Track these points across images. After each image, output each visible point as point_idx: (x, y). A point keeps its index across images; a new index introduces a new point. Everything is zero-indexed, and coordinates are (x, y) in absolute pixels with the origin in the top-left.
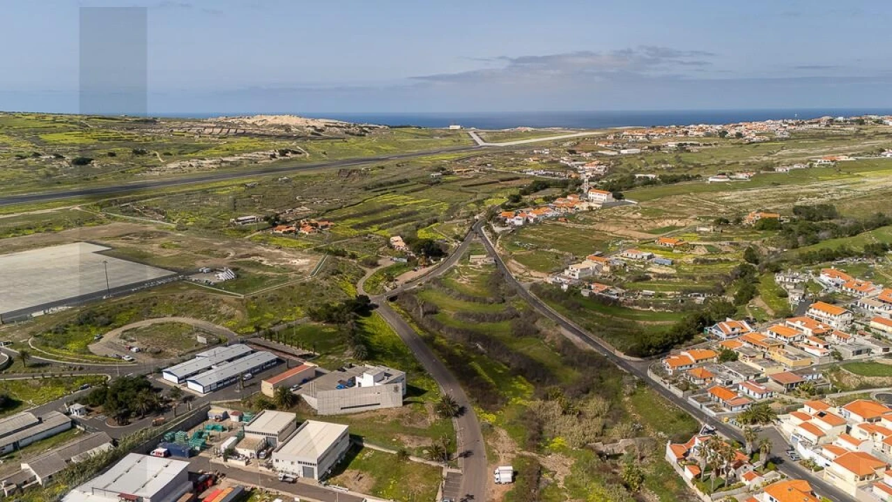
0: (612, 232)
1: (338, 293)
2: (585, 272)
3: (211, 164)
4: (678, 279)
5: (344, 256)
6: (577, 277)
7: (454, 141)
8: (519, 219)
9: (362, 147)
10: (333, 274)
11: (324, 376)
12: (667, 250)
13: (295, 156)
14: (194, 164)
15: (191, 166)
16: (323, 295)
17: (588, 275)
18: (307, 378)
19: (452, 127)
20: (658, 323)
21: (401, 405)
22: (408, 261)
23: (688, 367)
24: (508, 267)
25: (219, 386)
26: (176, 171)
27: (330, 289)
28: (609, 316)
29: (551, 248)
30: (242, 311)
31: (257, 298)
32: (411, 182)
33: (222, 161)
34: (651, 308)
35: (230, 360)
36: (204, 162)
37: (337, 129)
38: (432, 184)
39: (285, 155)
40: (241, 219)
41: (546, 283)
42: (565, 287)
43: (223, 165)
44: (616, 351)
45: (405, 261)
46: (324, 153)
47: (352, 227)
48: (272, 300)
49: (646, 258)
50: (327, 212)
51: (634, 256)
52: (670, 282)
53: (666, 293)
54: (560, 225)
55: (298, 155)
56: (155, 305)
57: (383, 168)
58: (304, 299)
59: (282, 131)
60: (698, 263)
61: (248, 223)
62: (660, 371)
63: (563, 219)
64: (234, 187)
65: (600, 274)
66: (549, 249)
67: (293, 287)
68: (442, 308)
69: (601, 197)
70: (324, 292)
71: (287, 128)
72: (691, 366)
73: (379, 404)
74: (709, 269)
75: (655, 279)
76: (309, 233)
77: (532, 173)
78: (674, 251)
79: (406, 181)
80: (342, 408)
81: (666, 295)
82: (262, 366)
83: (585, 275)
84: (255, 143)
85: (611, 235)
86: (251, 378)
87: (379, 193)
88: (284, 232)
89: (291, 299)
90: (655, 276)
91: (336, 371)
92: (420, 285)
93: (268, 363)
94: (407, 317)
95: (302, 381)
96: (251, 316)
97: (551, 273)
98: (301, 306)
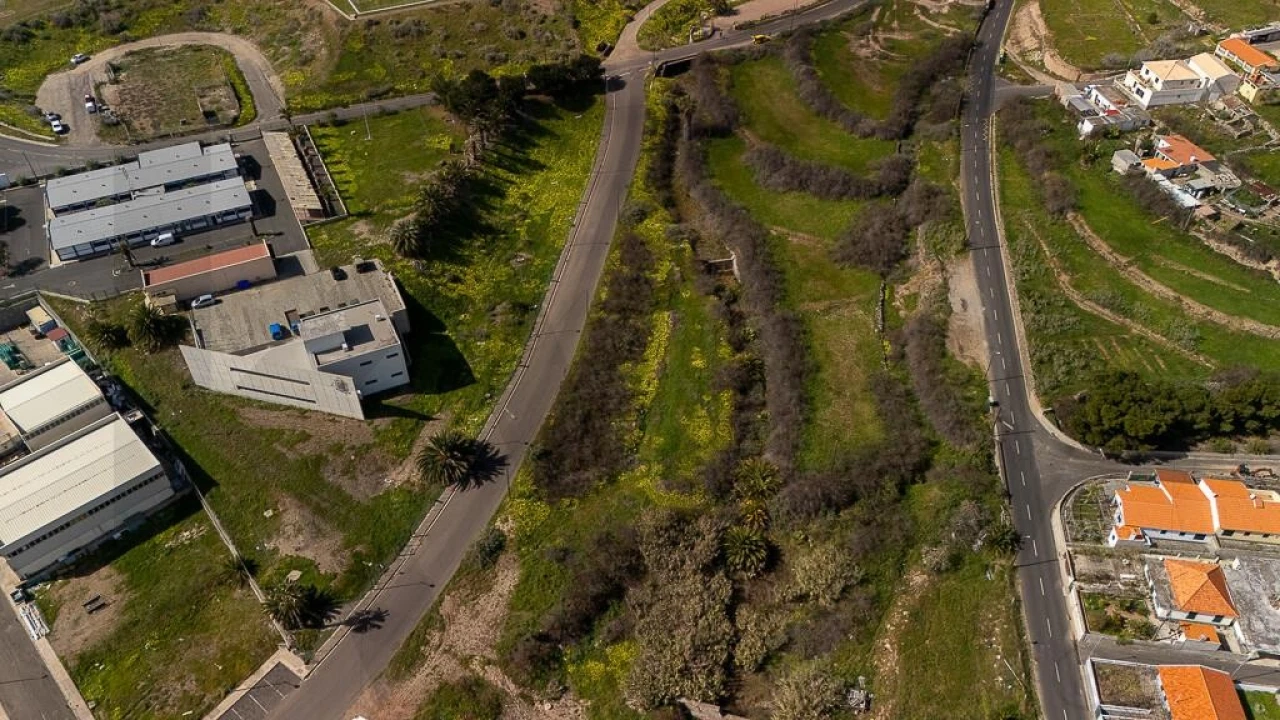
1: (563, 34)
2: (1177, 91)
6: (1145, 101)
11: (302, 277)
16: (523, 35)
17: (1183, 100)
18: (251, 278)
20: (1249, 325)
21: (358, 415)
23: (1189, 538)
24: (1014, 20)
25: (98, 249)
27: (548, 22)
28: (1124, 260)
30: (331, 52)
31: (377, 23)
35: (168, 188)
41: (1056, 98)
42: (1087, 127)
48: (403, 35)
58: (475, 40)
62: (1090, 514)
65: (1220, 105)
68: (749, 125)
70: (530, 29)
72: (1200, 536)
73: (314, 402)
80: (240, 388)
82: (213, 218)
83: (1174, 100)
86: (171, 244)
89: (447, 38)
91: (329, 272)
92: (762, 40)
93: (228, 213)
94: (653, 133)
95: (234, 284)
96: (339, 68)
97: (1090, 71)
98: (459, 57)
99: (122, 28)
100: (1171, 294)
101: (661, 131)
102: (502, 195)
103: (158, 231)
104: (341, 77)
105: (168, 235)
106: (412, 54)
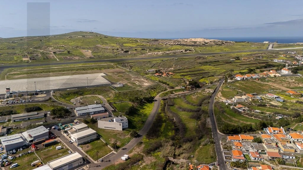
0: (274, 87)
1: (148, 95)
3: (161, 53)
4: (280, 108)
5: (166, 84)
6: (235, 101)
7: (258, 48)
9: (216, 49)
10: (152, 89)
11: (112, 117)
12: (289, 96)
13: (189, 52)
14: (155, 53)
15: (155, 54)
16: (142, 95)
17: (241, 101)
18: (105, 117)
19: (265, 42)
21: (122, 130)
22: (185, 88)
24: (217, 94)
25: (83, 114)
26: (150, 55)
27: (145, 93)
28: (231, 117)
29: (240, 89)
30: (114, 96)
31: (121, 93)
32: (221, 62)
33: (165, 53)
34: (253, 117)
35: (92, 108)
36: (159, 53)
37: (213, 43)
38: (227, 63)
39: (186, 51)
40: (149, 70)
41: (223, 102)
42: (227, 104)
43: (165, 54)
44: (218, 130)
45: (184, 88)
46: (200, 51)
47: (180, 76)
48: (124, 94)
49: (274, 98)
50: (178, 70)
51: (270, 97)
52: (275, 109)
53: (266, 112)
54: (255, 82)
55: (191, 51)
56: (96, 91)
57: (214, 56)
59: (193, 44)
60: (298, 103)
61: (150, 72)
62: (224, 139)
63: (257, 79)
64: (159, 61)
65: (246, 101)
66: (239, 90)
67: (134, 91)
68: (176, 105)
69: (286, 72)
70: (143, 94)
71: (195, 42)
72: (239, 141)
73: (115, 128)
74: (301, 106)
75: (268, 106)
76: (164, 76)
78: (291, 97)
79: (218, 61)
80: (105, 127)
81: (266, 113)
84: (181, 47)
85: (273, 87)
87: (203, 65)
88: (157, 75)
89: (131, 95)
90: (269, 105)
91: (116, 117)
92: (178, 96)
93: (101, 111)
94: (162, 106)
95: (103, 117)
96: (115, 98)
97: (228, 99)
98: (132, 97)
99: (82, 94)
100: (238, 120)
101: (163, 105)
102: (140, 111)
103: (91, 112)
104: (115, 99)
105: (93, 113)
106: (125, 96)
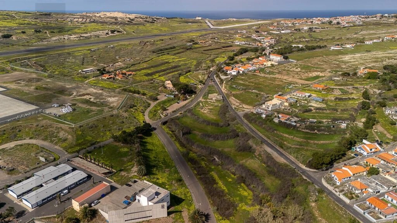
0: (285, 80)
1: (133, 120)
2: (275, 106)
3: (75, 38)
4: (328, 111)
5: (139, 94)
6: (270, 109)
8: (234, 72)
9: (152, 29)
10: (131, 107)
11: (116, 190)
12: (319, 92)
13: (118, 33)
14: (66, 38)
15: (64, 39)
16: (123, 122)
17: (276, 108)
18: (105, 193)
20: (322, 142)
21: (166, 216)
22: (174, 97)
23: (348, 179)
24: (229, 101)
25: (44, 201)
26: (56, 41)
27: (128, 118)
28: (292, 137)
29: (254, 89)
30: (72, 136)
31: (82, 126)
32: (177, 48)
33: (81, 36)
34: (316, 131)
36: (71, 36)
37: (141, 19)
38: (188, 50)
39: (113, 33)
40: (84, 70)
41: (252, 112)
42: (264, 116)
43: (81, 38)
44: (300, 164)
45: (173, 97)
46: (134, 32)
47: (144, 75)
48: (91, 128)
49: (307, 97)
50: (132, 65)
51: (300, 95)
52: (324, 113)
53: (323, 120)
54: (256, 75)
55: (120, 33)
56: (20, 131)
57: (162, 40)
58: (112, 126)
59: (113, 20)
60: (337, 100)
61: (89, 72)
63: (258, 71)
64: (85, 51)
65: (283, 108)
66: (252, 90)
67: (105, 118)
68: (194, 130)
69: (277, 58)
70: (124, 120)
71: (116, 18)
72: (350, 178)
73: (151, 216)
74: (344, 104)
75: (314, 111)
76: (121, 78)
77: (238, 43)
78: (322, 92)
79: (174, 47)
80: (126, 221)
81: (323, 122)
82: (77, 183)
83: (275, 108)
84: (99, 26)
86: (68, 193)
87: (160, 55)
88: (108, 78)
89: (104, 126)
90: (314, 109)
91: (125, 186)
92: (181, 113)
93: (81, 180)
94: (172, 137)
95: (100, 196)
96: (78, 140)
97: (255, 106)
98: (110, 130)
100: (305, 140)
102: (149, 158)
103: (61, 191)
104: (80, 142)
105: (66, 191)
106: (96, 132)
